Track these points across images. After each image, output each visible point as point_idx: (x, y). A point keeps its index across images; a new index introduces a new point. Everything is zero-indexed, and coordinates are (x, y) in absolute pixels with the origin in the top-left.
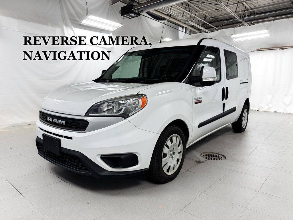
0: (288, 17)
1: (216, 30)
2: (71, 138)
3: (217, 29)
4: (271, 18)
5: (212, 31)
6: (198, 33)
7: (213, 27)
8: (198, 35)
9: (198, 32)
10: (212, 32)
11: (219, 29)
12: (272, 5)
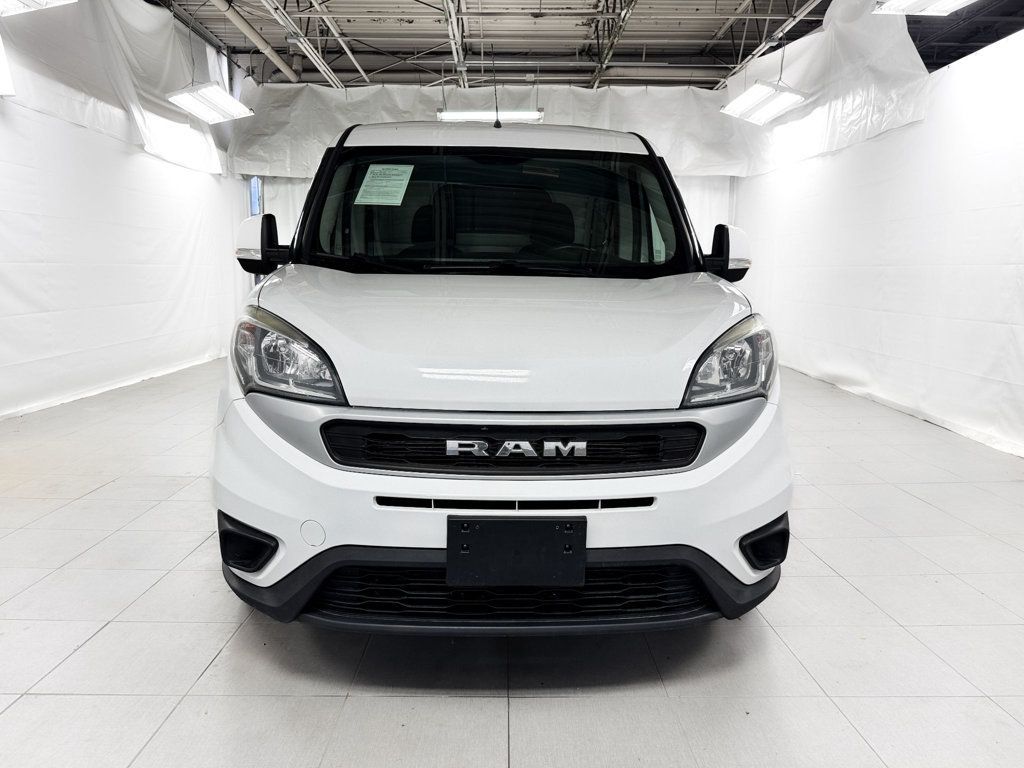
0: (569, 82)
1: (361, 83)
2: (648, 501)
3: (366, 78)
5: (347, 84)
6: (290, 82)
7: (358, 71)
8: (290, 90)
9: (292, 80)
10: (346, 86)
11: (373, 82)
12: (524, 37)
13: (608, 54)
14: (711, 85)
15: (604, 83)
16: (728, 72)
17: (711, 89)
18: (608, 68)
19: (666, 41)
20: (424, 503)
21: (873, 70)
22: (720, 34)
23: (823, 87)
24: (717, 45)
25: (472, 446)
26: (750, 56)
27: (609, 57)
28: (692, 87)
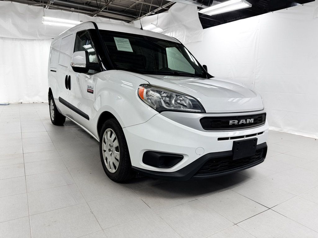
0: (85, 13)
4: (74, 9)
13: (105, 7)
14: (128, 22)
15: (98, 16)
16: (135, 19)
17: (128, 23)
18: (102, 11)
19: (115, 6)
20: (227, 139)
21: (185, 26)
22: (131, 7)
23: (168, 28)
24: (129, 10)
25: (234, 122)
26: (145, 15)
27: (104, 8)
28: (123, 22)
